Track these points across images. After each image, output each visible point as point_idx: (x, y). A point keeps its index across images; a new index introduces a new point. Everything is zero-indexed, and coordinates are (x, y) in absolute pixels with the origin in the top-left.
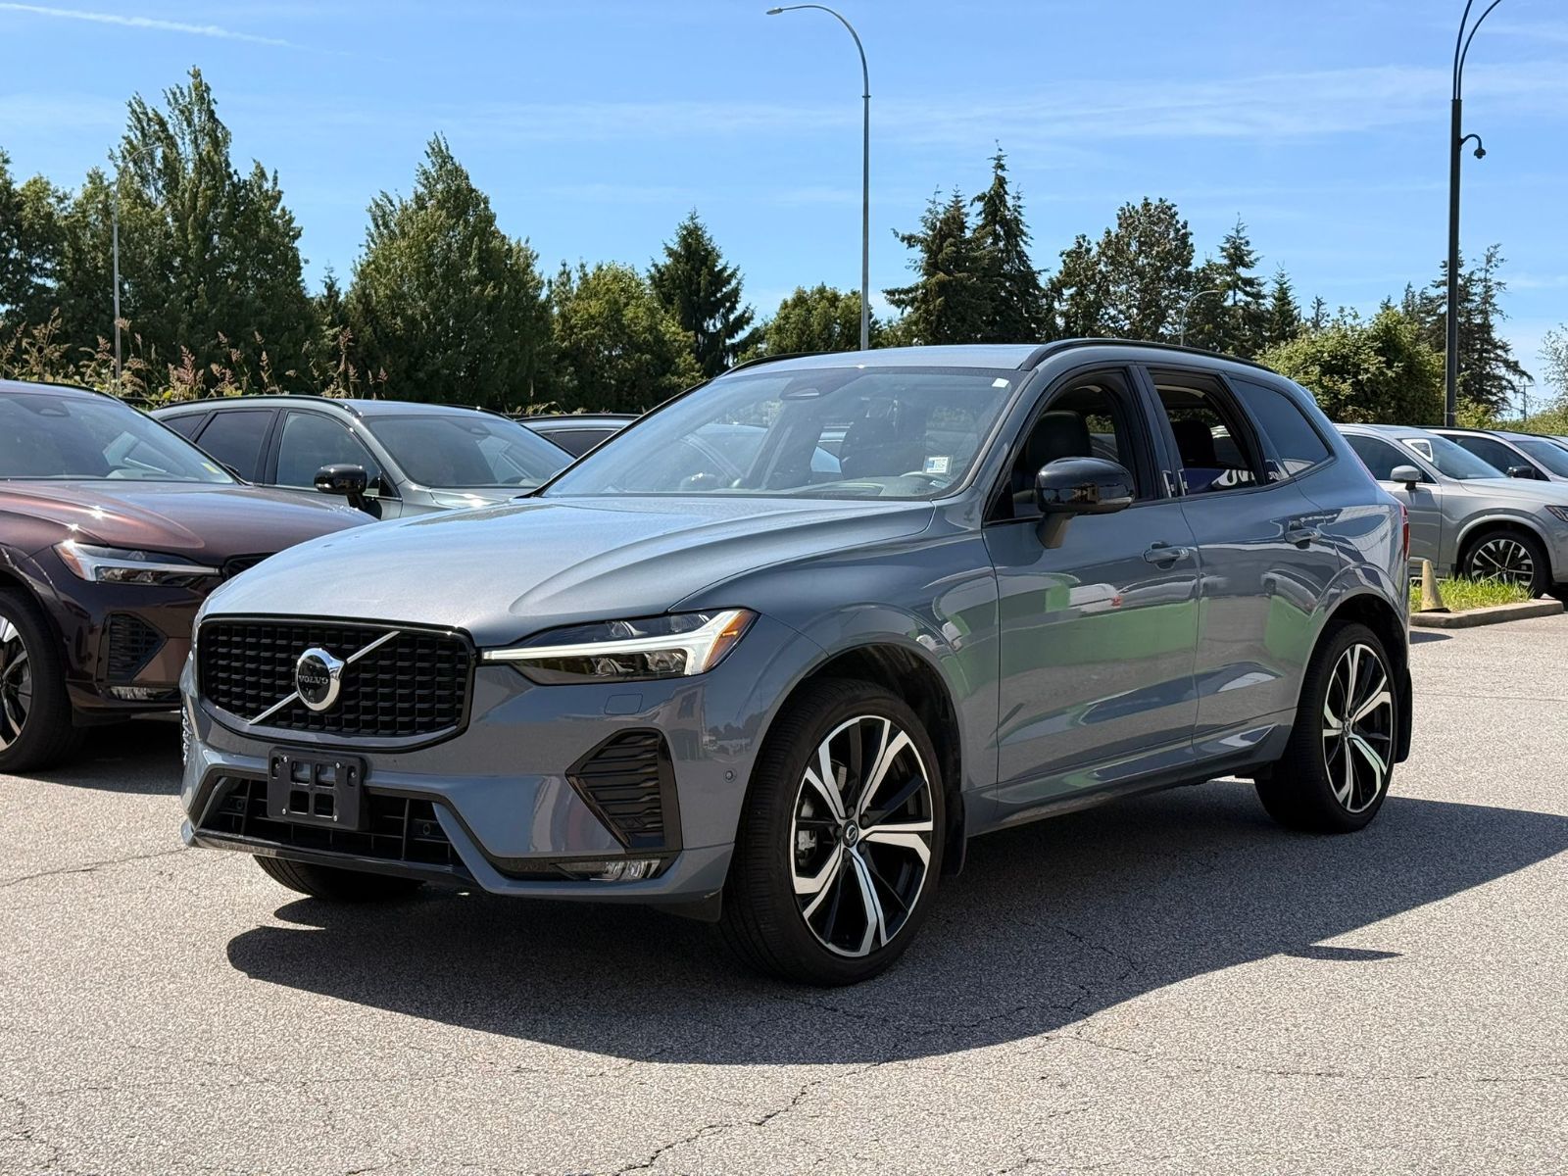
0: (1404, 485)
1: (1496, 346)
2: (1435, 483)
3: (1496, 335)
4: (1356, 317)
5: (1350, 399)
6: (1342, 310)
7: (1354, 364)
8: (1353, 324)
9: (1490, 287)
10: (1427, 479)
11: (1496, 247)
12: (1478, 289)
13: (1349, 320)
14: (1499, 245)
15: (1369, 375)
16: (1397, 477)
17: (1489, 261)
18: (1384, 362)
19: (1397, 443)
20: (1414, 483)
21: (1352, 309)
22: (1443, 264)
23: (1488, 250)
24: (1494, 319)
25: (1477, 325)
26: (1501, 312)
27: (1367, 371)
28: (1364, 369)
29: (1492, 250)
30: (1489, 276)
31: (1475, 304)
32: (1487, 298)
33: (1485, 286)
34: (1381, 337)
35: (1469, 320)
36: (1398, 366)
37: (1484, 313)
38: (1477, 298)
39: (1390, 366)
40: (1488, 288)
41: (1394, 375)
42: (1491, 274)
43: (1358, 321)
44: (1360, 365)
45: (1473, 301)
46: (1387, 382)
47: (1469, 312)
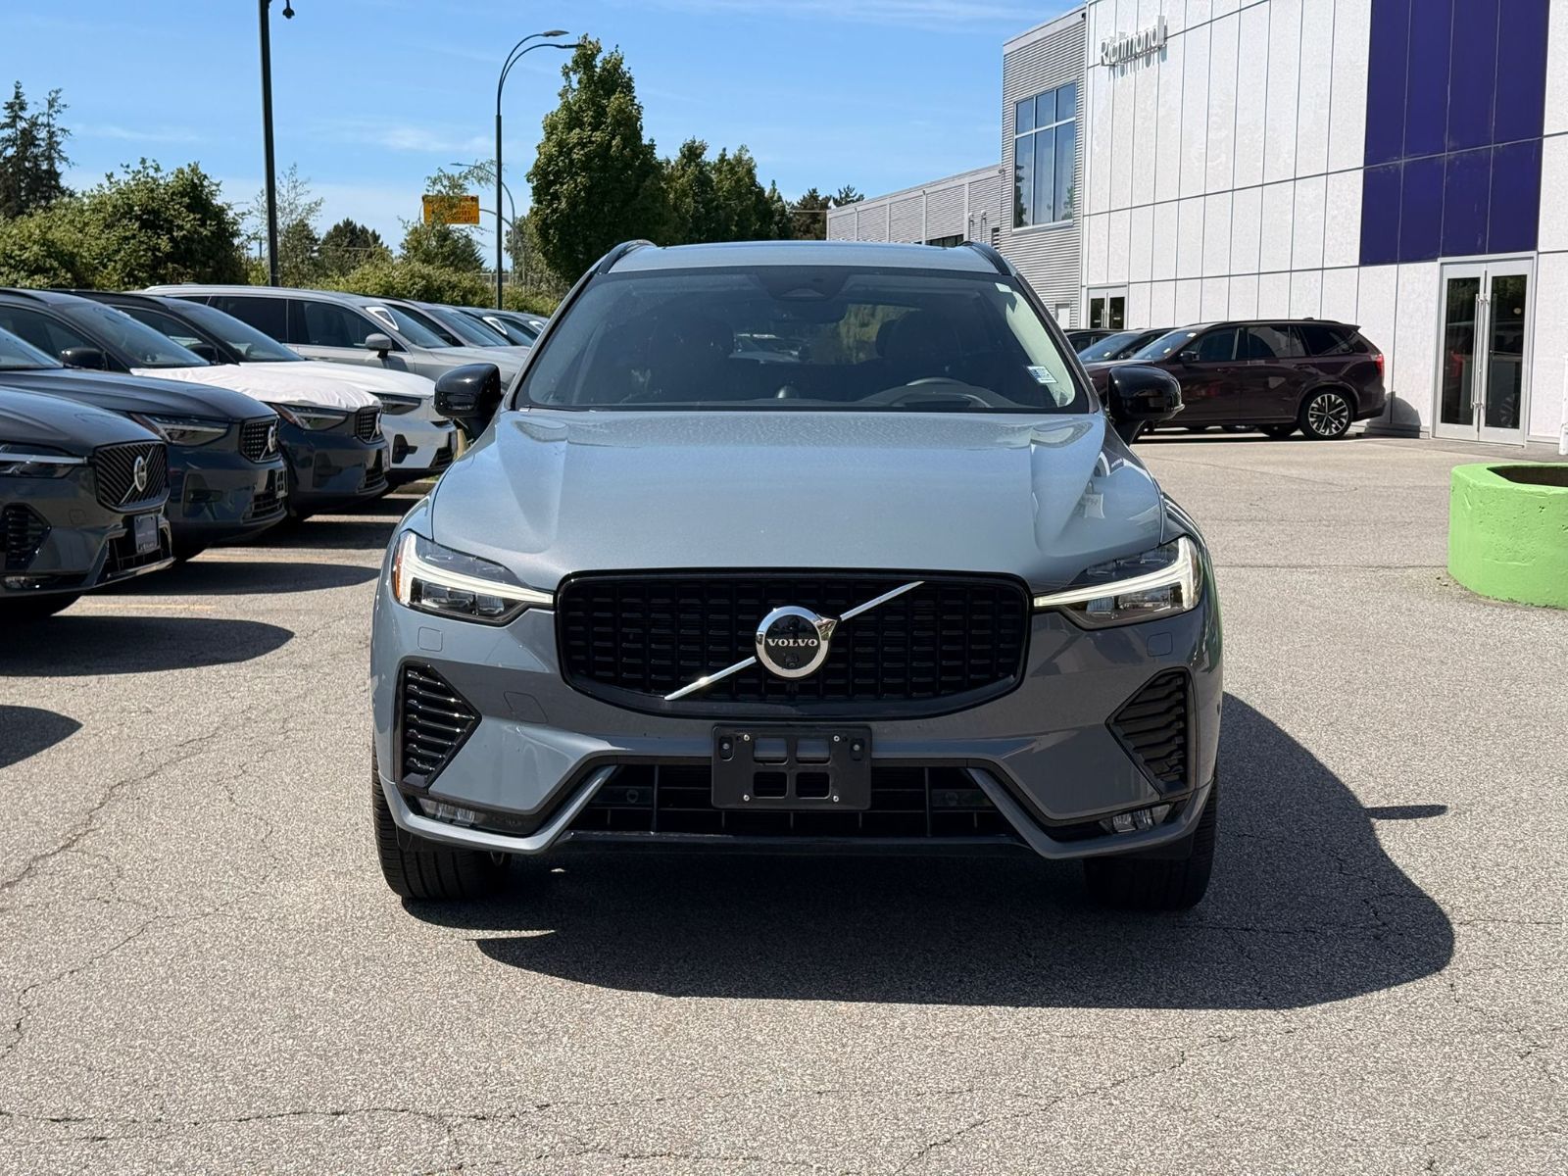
0: (377, 353)
1: (63, 193)
2: (405, 351)
3: (63, 183)
4: (157, 170)
5: (169, 257)
6: (143, 161)
7: (166, 220)
8: (155, 175)
9: (53, 132)
10: (397, 347)
11: (57, 92)
12: (43, 134)
13: (151, 172)
14: (60, 90)
15: (185, 232)
16: (371, 345)
17: (51, 105)
18: (199, 220)
19: (362, 310)
20: (386, 351)
21: (154, 161)
22: (6, 106)
23: (50, 94)
24: (60, 167)
25: (44, 171)
26: (66, 159)
27: (181, 228)
28: (178, 226)
29: (53, 95)
30: (52, 122)
31: (41, 149)
32: (52, 145)
33: (48, 132)
34: (188, 193)
35: (37, 166)
36: (210, 225)
37: (50, 159)
38: (43, 144)
39: (203, 225)
40: (52, 134)
41: (209, 234)
42: (54, 119)
43: (159, 175)
44: (172, 221)
45: (39, 146)
46: (202, 240)
47: (36, 157)
